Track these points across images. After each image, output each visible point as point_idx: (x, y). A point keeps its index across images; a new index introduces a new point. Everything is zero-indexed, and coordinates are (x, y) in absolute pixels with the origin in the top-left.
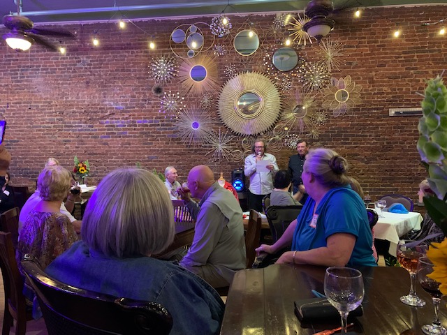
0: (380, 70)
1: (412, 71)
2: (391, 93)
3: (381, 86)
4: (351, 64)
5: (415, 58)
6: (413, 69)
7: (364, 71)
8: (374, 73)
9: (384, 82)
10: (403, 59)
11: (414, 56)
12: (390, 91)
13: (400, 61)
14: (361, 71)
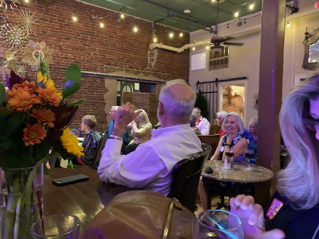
0: (67, 42)
1: (87, 47)
2: (73, 59)
3: (67, 53)
4: (45, 33)
5: (89, 38)
6: (88, 46)
7: (55, 40)
8: (62, 43)
9: (69, 50)
10: (81, 37)
11: (87, 37)
12: (73, 57)
13: (79, 39)
14: (53, 40)
